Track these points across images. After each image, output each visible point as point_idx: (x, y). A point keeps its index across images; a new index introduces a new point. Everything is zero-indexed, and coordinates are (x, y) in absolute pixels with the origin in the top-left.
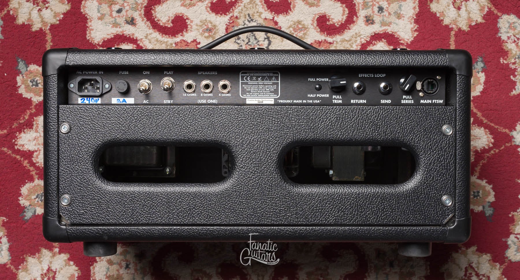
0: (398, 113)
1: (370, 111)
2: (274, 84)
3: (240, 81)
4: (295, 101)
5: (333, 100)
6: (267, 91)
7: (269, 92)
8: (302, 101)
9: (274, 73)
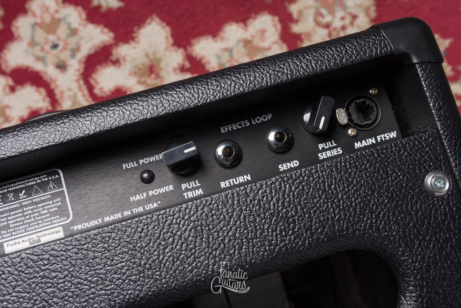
0: (323, 177)
1: (262, 193)
2: (54, 196)
4: (107, 219)
5: (185, 194)
6: (43, 215)
7: (48, 215)
8: (123, 214)
9: (49, 175)
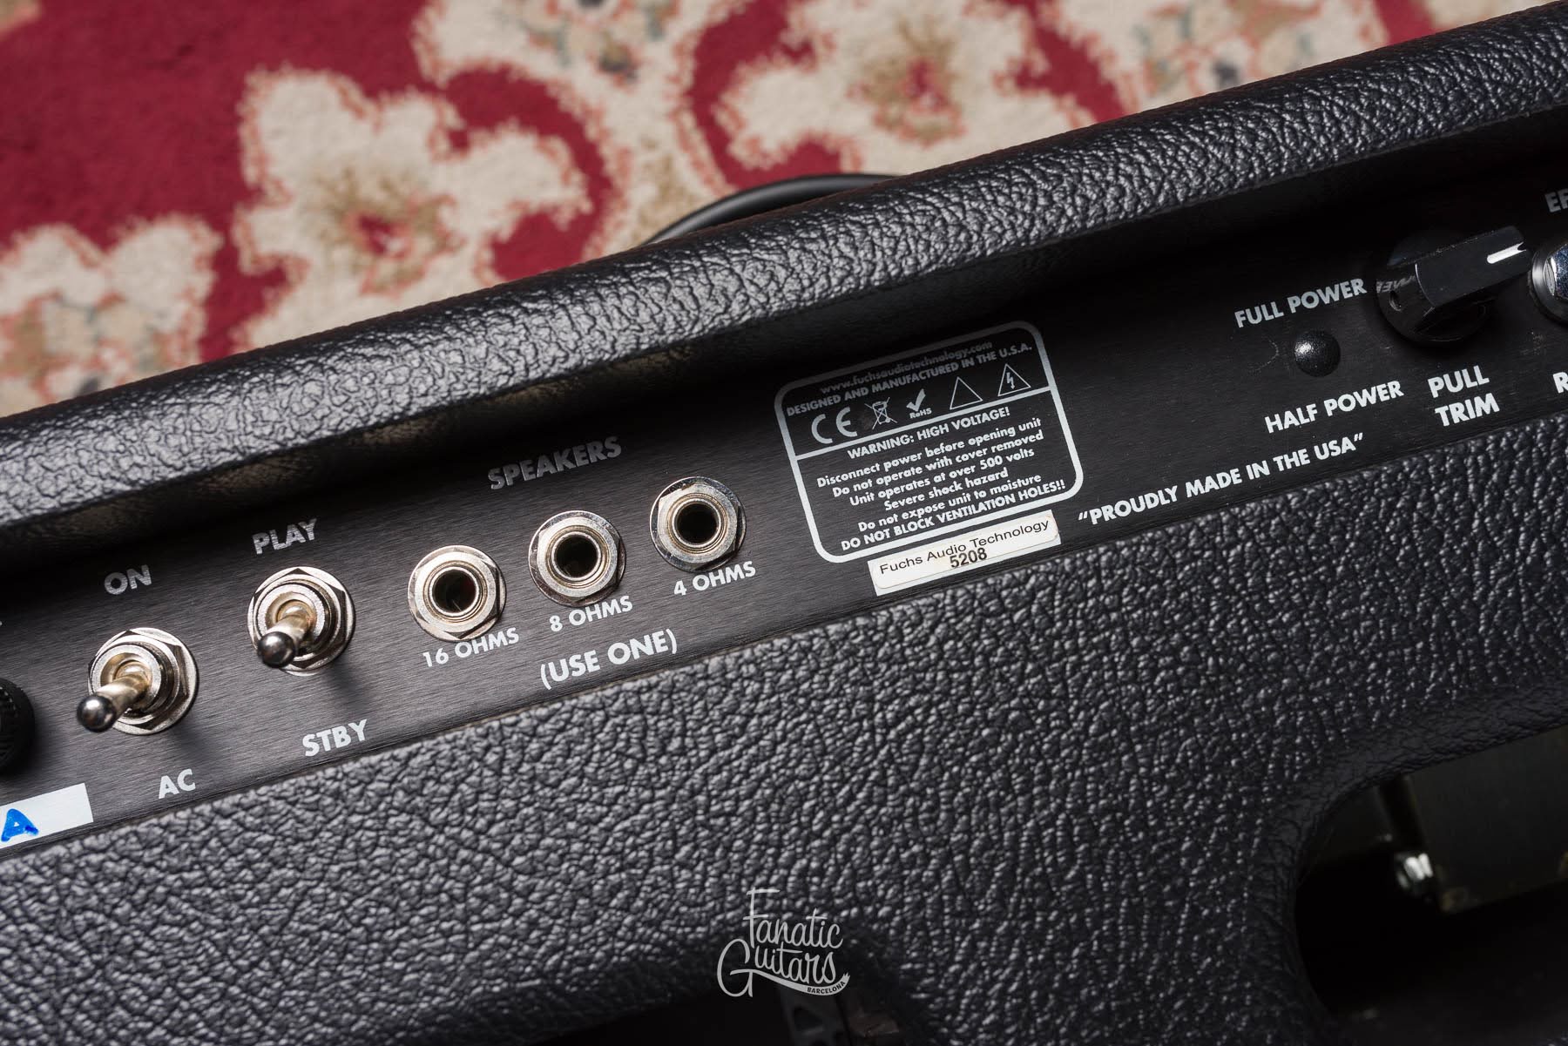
2: (1019, 413)
3: (794, 459)
4: (1193, 488)
5: (1441, 411)
6: (990, 471)
7: (1005, 474)
8: (1244, 474)
9: (999, 342)
